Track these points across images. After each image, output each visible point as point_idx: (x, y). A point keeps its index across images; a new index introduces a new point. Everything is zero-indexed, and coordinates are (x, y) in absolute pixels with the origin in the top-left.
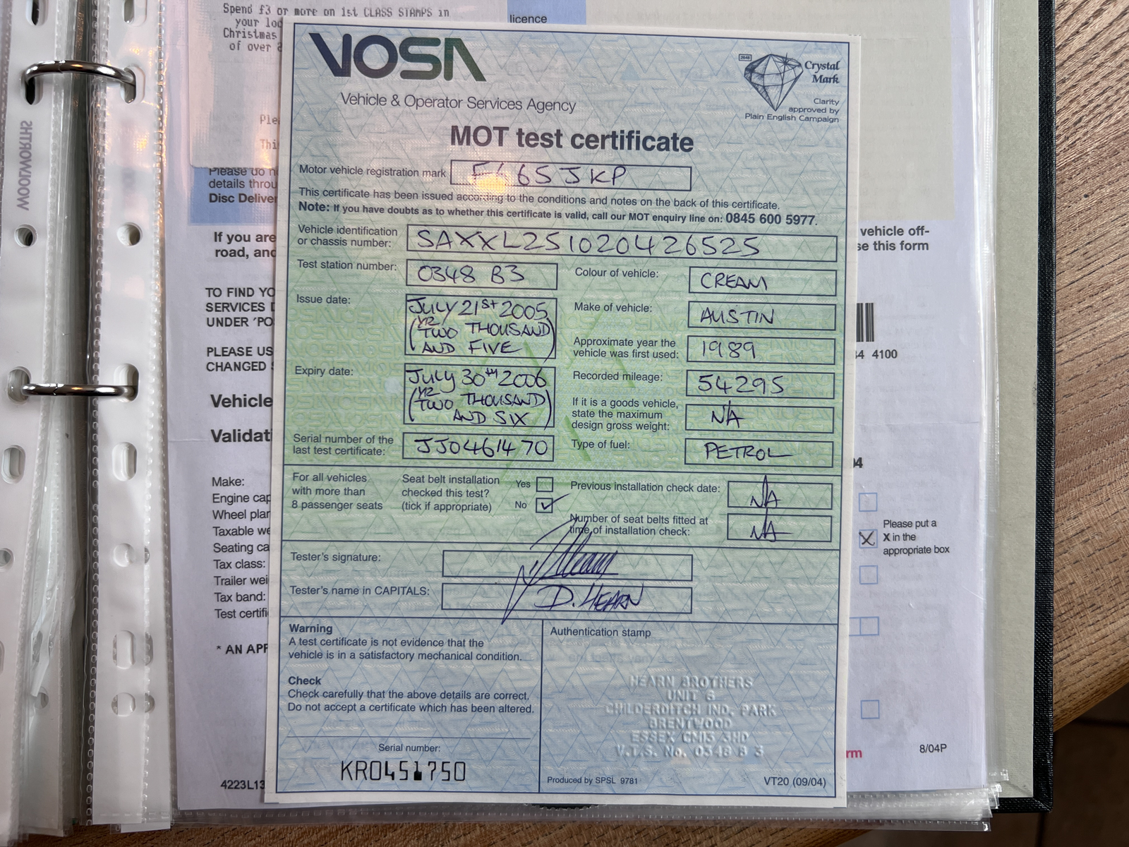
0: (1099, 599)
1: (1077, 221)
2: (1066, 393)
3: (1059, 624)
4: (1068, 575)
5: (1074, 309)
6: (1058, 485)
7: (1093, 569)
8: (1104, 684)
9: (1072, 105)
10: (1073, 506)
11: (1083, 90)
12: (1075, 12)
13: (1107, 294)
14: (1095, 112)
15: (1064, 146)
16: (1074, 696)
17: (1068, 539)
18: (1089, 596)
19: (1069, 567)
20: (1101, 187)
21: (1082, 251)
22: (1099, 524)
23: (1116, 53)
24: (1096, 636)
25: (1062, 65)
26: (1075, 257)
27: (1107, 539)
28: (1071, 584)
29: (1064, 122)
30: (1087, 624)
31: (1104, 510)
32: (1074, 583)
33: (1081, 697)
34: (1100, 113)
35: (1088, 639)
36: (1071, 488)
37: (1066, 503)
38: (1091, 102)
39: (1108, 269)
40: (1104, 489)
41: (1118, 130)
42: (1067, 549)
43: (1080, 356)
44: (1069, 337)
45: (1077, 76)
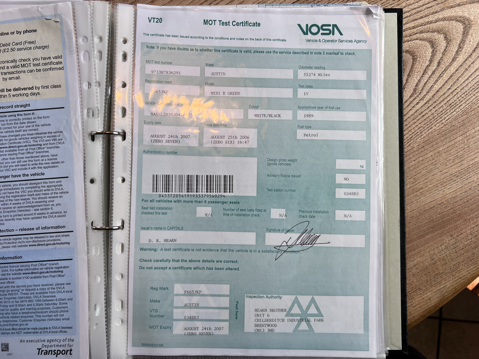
0: (421, 287)
1: (412, 168)
2: (409, 222)
3: (409, 294)
4: (411, 279)
5: (411, 196)
6: (407, 251)
7: (419, 277)
8: (424, 313)
9: (409, 133)
10: (412, 257)
11: (413, 128)
12: (410, 103)
13: (421, 191)
14: (417, 134)
15: (407, 145)
16: (415, 317)
17: (411, 268)
18: (418, 286)
19: (411, 277)
20: (419, 158)
21: (413, 178)
22: (421, 263)
23: (424, 116)
24: (421, 298)
25: (406, 120)
26: (411, 180)
27: (423, 268)
28: (412, 282)
29: (407, 138)
30: (418, 295)
31: (422, 258)
32: (413, 281)
33: (417, 318)
34: (418, 135)
35: (418, 299)
36: (411, 251)
37: (410, 256)
38: (415, 131)
39: (422, 183)
40: (422, 252)
41: (424, 140)
42: (410, 271)
43: (413, 210)
44: (410, 205)
45: (411, 123)
